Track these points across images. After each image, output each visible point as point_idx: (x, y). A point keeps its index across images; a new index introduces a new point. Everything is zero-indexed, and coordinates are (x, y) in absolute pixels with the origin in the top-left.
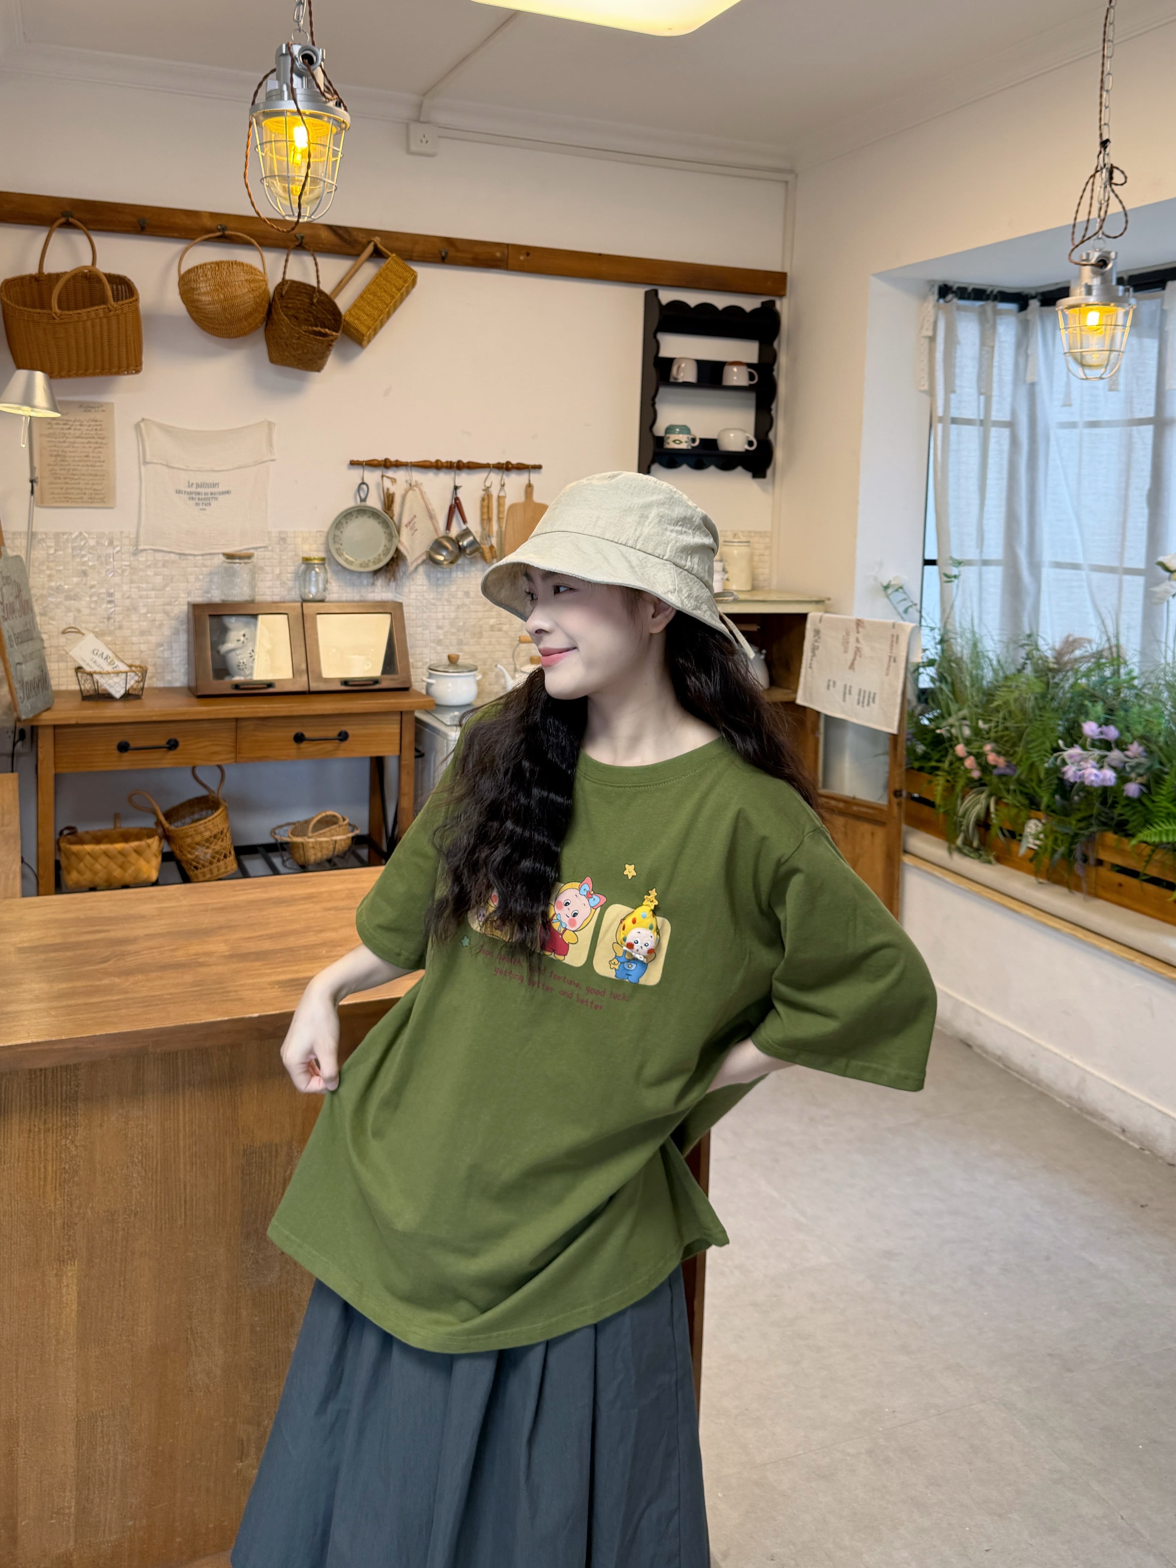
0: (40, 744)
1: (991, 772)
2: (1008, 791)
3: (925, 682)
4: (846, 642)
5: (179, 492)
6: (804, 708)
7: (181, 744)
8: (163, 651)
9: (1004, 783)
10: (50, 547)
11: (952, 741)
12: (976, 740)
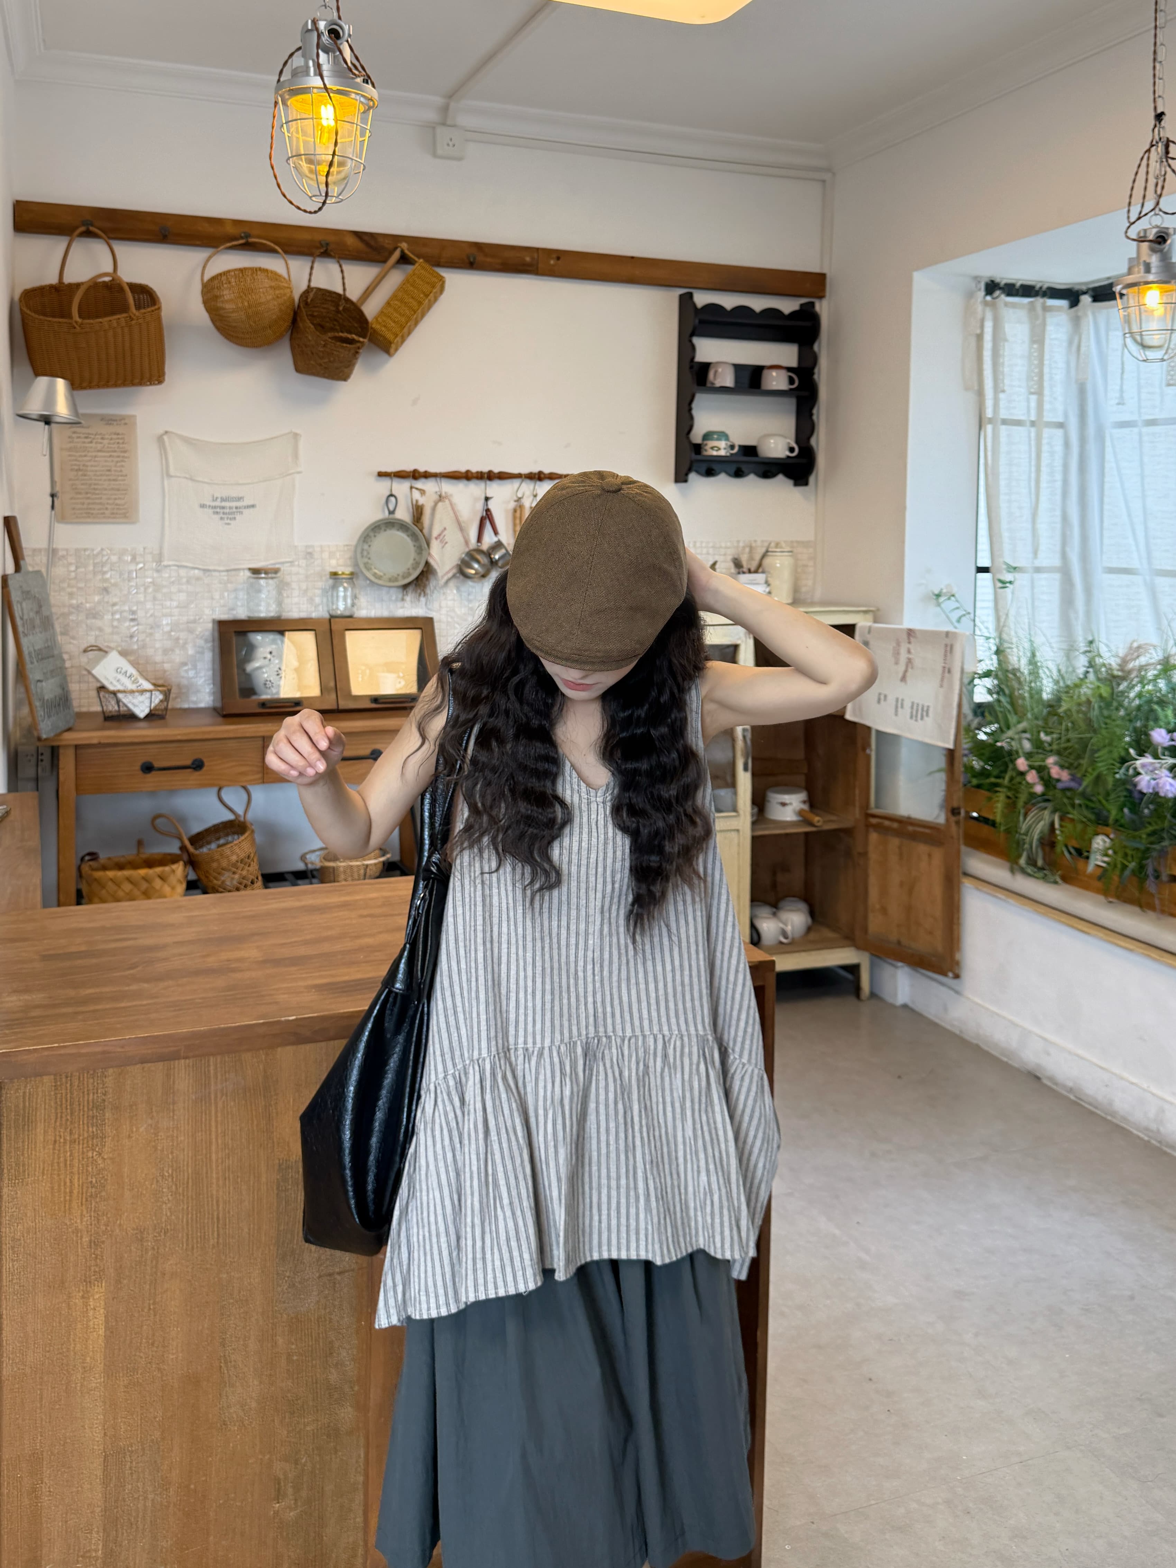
0: (61, 766)
1: (1055, 787)
2: (1073, 806)
3: (981, 695)
4: (896, 654)
5: (203, 506)
6: (854, 724)
7: (206, 764)
8: (187, 671)
9: (1068, 798)
10: (71, 564)
11: (1012, 755)
12: (1038, 753)
